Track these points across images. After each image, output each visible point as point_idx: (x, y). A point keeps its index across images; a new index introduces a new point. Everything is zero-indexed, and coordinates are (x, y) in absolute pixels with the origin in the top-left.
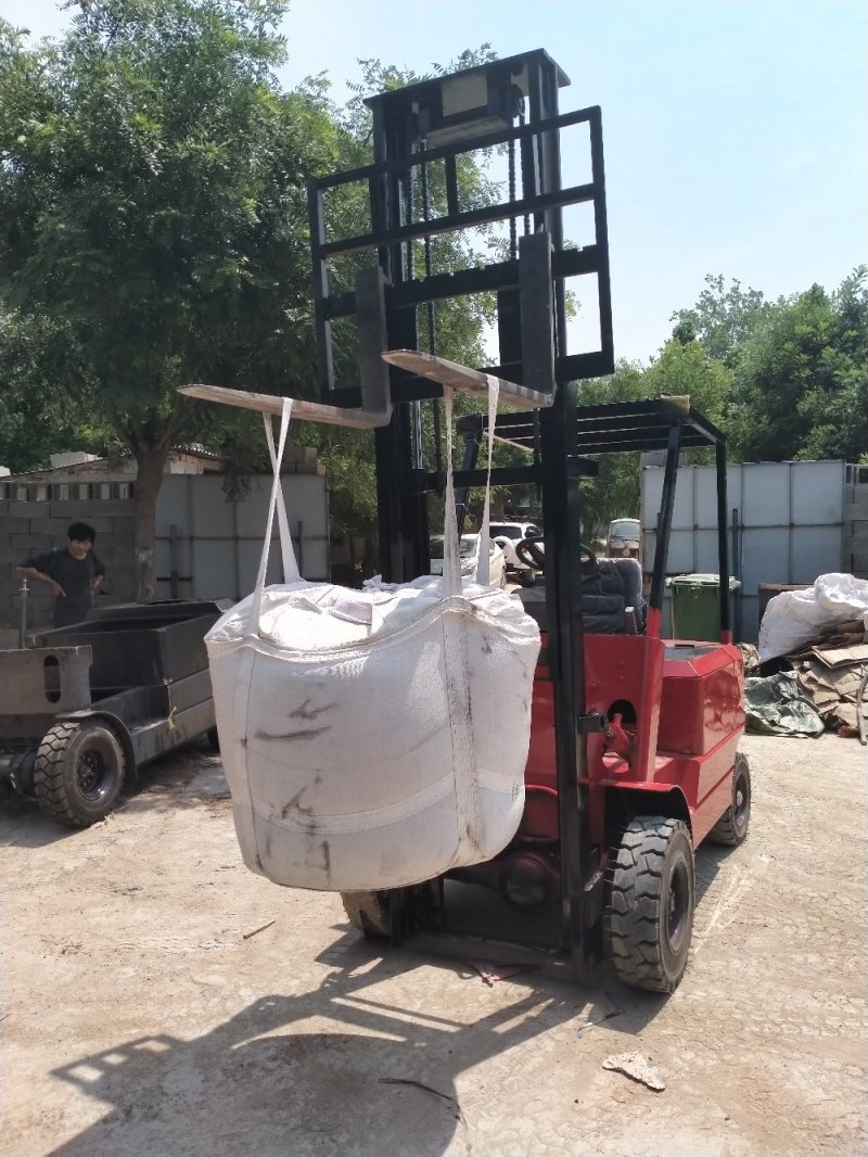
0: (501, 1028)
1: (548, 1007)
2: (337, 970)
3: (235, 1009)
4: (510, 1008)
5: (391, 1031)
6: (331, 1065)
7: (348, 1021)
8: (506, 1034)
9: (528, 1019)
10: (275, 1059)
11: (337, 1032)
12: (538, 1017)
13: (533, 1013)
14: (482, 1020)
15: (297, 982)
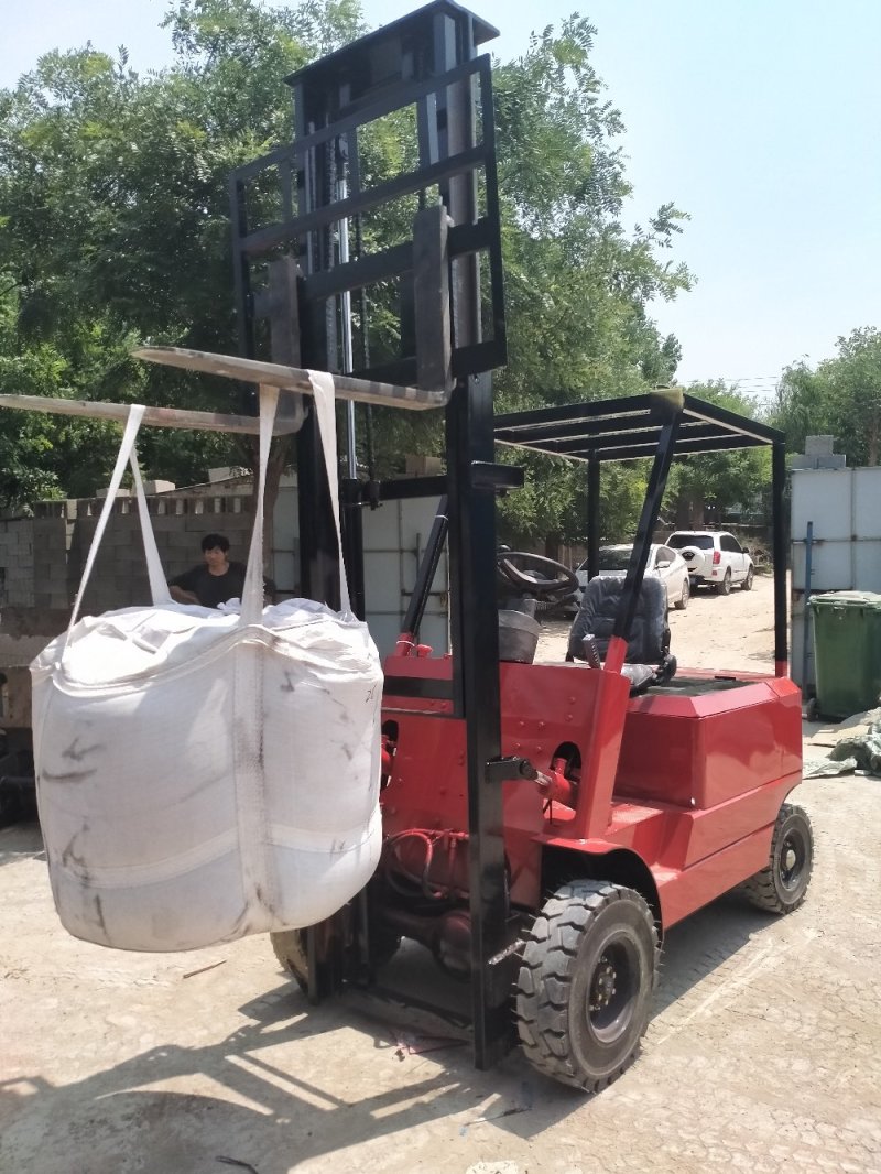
0: (380, 1113)
1: (449, 1093)
2: (254, 1022)
3: (126, 1055)
4: (406, 1089)
5: (264, 1101)
6: (180, 1132)
7: (228, 1083)
8: (383, 1120)
9: (417, 1104)
10: (128, 1118)
11: (208, 1094)
12: (429, 1104)
13: (425, 1098)
14: (367, 1100)
15: (205, 1032)
